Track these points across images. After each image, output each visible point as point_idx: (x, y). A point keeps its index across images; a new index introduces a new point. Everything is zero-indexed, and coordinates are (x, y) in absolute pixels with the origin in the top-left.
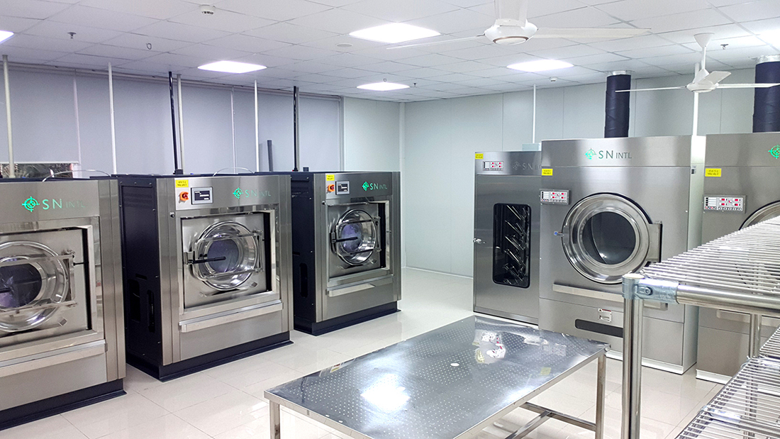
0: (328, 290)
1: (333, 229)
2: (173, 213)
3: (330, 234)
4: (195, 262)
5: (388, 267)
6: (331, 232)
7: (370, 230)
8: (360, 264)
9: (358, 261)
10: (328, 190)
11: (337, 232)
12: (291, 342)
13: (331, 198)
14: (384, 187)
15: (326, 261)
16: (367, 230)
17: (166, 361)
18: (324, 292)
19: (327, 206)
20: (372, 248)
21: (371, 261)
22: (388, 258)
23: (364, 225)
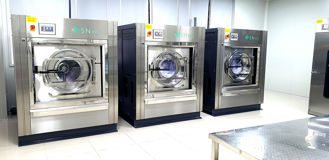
0: (222, 92)
1: (227, 60)
2: (144, 42)
3: (225, 63)
4: (153, 70)
5: (257, 84)
6: (226, 62)
7: (248, 63)
8: (241, 81)
9: (240, 79)
10: (226, 38)
11: (229, 62)
12: (201, 118)
13: (227, 42)
14: (257, 38)
15: (222, 78)
16: (246, 63)
17: (138, 118)
18: (220, 94)
19: (224, 47)
20: (249, 73)
21: (247, 81)
22: (257, 80)
23: (244, 60)
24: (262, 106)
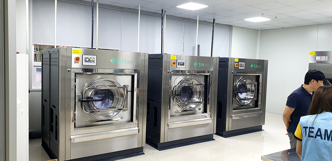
0: (232, 115)
2: (169, 71)
3: (234, 89)
4: (176, 95)
5: (259, 107)
8: (247, 105)
10: (235, 66)
11: (237, 88)
13: (236, 70)
14: (260, 67)
17: (162, 141)
20: (252, 97)
21: (251, 104)
22: (259, 103)
23: (248, 86)
24: (263, 127)
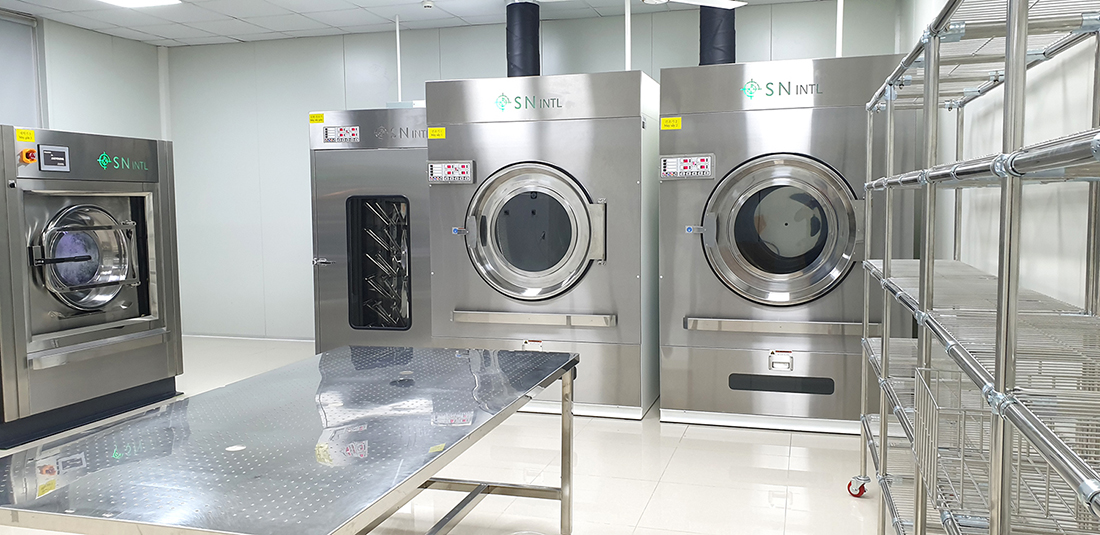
0: (30, 357)
1: (37, 239)
3: (30, 249)
5: (154, 315)
6: (32, 244)
7: (115, 246)
10: (21, 161)
11: (45, 245)
13: (27, 177)
14: (140, 165)
15: (24, 302)
16: (109, 244)
18: (20, 363)
19: (19, 195)
20: (123, 278)
21: (122, 305)
23: (102, 236)
